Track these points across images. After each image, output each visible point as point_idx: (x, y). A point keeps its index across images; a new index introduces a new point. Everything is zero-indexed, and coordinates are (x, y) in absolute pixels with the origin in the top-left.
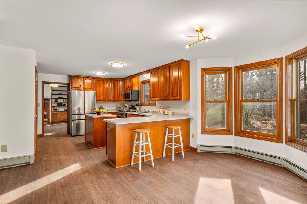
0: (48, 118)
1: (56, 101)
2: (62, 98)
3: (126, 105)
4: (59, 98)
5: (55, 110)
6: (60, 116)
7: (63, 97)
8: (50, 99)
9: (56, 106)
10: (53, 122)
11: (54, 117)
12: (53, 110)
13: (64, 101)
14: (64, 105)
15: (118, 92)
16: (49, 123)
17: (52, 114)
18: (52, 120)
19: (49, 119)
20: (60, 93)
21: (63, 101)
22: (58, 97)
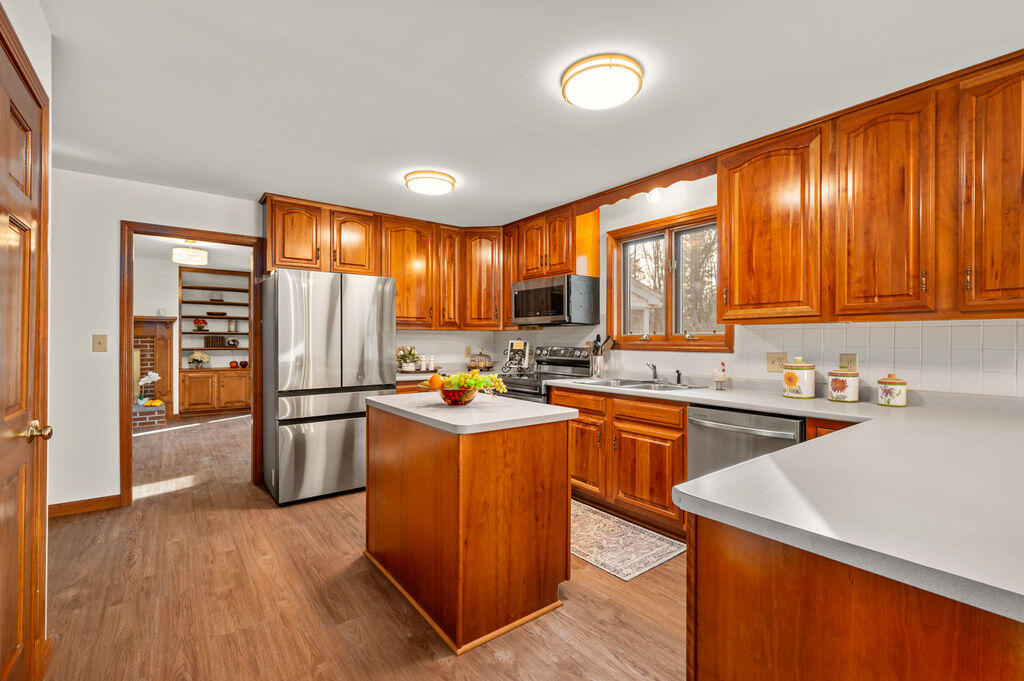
0: (166, 398)
1: (200, 330)
2: (222, 316)
3: (518, 345)
4: (212, 315)
5: (193, 366)
6: (215, 389)
7: (228, 315)
8: (174, 320)
9: (201, 350)
10: (187, 415)
11: (189, 390)
12: (186, 366)
13: (233, 328)
14: (234, 346)
15: (484, 286)
16: (171, 419)
17: (182, 381)
18: (181, 403)
19: (169, 404)
20: (216, 295)
21: (226, 331)
22: (208, 313)
